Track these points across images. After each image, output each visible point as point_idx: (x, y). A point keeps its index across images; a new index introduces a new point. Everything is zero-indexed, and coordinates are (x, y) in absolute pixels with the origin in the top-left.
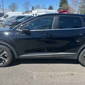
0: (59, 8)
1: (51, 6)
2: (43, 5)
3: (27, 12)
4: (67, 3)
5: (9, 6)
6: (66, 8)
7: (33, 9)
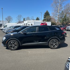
0: (44, 19)
1: (38, 18)
2: (32, 17)
3: (19, 22)
4: (49, 15)
5: (6, 18)
6: (49, 19)
7: (24, 20)
